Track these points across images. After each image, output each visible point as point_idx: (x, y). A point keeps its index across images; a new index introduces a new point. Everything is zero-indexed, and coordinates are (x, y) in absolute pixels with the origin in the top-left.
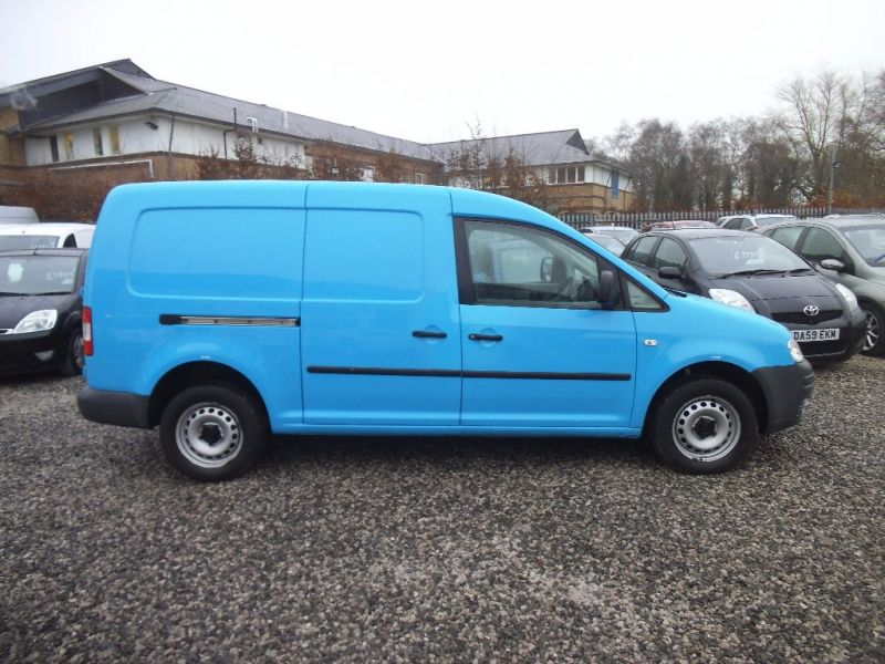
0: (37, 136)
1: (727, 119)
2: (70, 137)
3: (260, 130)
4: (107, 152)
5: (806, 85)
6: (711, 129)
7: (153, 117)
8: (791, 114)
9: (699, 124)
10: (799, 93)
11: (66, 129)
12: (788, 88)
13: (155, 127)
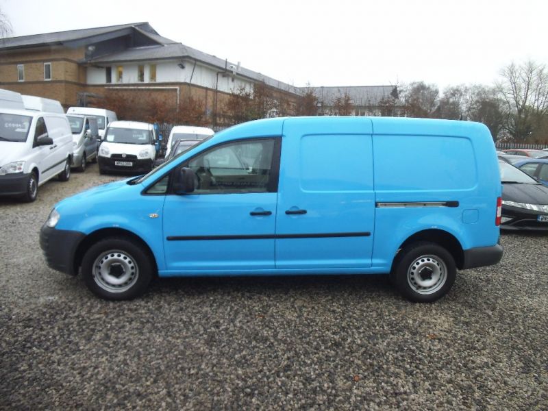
0: (97, 66)
1: (468, 85)
2: (120, 69)
3: (237, 74)
4: (147, 80)
5: (517, 67)
6: (457, 90)
7: (182, 61)
8: (507, 85)
9: (451, 86)
10: (512, 73)
11: (118, 64)
12: (506, 69)
13: (183, 67)
